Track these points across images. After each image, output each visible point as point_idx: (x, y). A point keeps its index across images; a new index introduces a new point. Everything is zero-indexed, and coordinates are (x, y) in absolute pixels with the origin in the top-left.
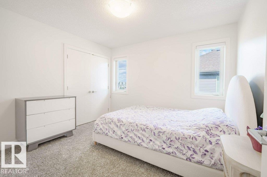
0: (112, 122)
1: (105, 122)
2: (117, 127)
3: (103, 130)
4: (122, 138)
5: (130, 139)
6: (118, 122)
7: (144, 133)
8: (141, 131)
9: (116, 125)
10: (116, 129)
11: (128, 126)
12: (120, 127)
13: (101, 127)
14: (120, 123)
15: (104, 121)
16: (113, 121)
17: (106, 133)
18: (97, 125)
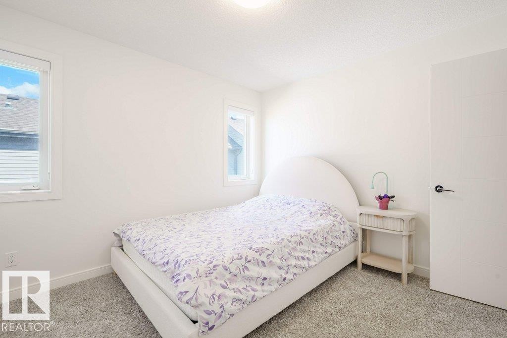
0: (248, 265)
1: (228, 276)
2: (265, 266)
3: (241, 296)
4: (285, 279)
5: (295, 271)
6: (260, 255)
7: (302, 247)
8: (298, 247)
9: (260, 263)
10: (264, 272)
11: (280, 252)
12: (270, 262)
13: (231, 294)
14: (265, 254)
15: (224, 276)
16: (249, 259)
17: (250, 299)
18: (216, 298)
